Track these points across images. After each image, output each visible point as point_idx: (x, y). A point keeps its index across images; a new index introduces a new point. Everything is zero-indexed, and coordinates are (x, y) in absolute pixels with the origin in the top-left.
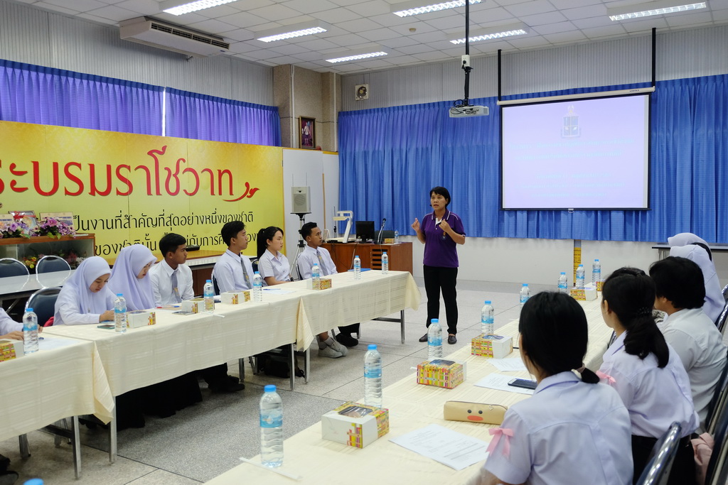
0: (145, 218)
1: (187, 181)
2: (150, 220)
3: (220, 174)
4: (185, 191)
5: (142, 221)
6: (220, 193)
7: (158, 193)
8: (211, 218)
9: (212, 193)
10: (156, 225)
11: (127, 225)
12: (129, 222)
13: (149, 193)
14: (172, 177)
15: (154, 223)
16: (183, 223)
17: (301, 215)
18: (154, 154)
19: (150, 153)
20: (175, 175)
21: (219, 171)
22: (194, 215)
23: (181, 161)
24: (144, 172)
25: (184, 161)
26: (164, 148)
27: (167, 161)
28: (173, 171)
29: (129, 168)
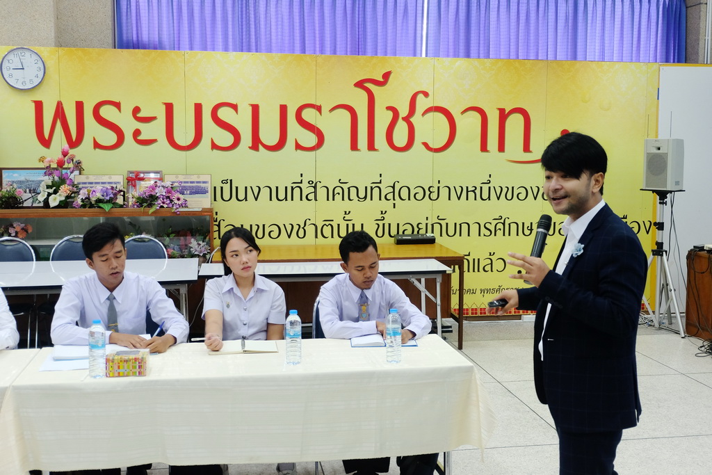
0: (345, 187)
1: (431, 128)
2: (353, 191)
3: (503, 116)
4: (426, 145)
5: (338, 190)
6: (501, 148)
7: (371, 146)
8: (478, 192)
9: (484, 148)
10: (365, 197)
11: (311, 197)
12: (315, 192)
13: (354, 146)
14: (400, 120)
15: (362, 194)
16: (419, 196)
17: (662, 195)
18: (368, 85)
19: (360, 84)
20: (406, 119)
21: (502, 111)
22: (441, 185)
23: (420, 96)
24: (346, 115)
25: (426, 94)
26: (387, 76)
27: (393, 96)
28: (404, 112)
29: (319, 109)
